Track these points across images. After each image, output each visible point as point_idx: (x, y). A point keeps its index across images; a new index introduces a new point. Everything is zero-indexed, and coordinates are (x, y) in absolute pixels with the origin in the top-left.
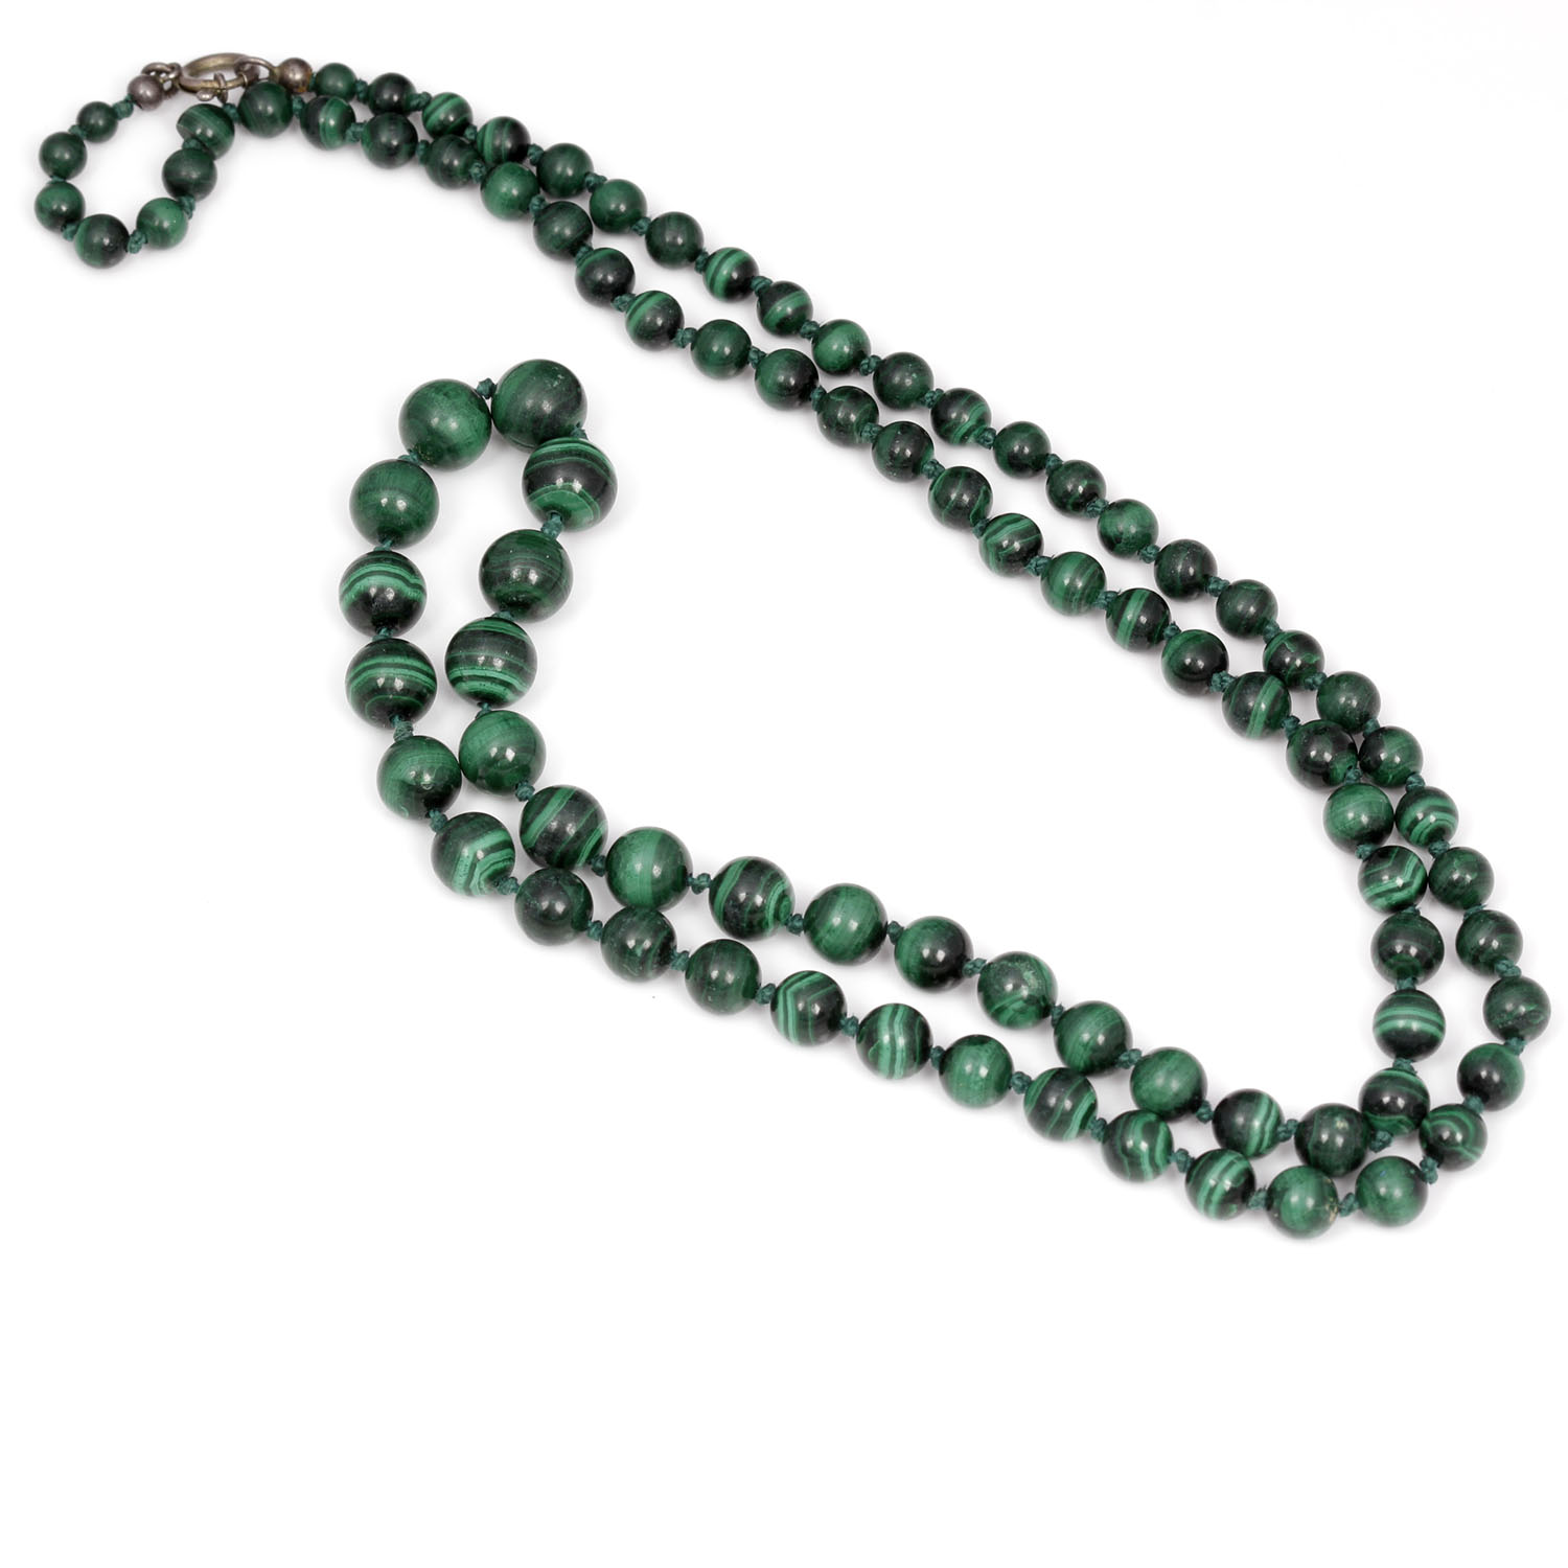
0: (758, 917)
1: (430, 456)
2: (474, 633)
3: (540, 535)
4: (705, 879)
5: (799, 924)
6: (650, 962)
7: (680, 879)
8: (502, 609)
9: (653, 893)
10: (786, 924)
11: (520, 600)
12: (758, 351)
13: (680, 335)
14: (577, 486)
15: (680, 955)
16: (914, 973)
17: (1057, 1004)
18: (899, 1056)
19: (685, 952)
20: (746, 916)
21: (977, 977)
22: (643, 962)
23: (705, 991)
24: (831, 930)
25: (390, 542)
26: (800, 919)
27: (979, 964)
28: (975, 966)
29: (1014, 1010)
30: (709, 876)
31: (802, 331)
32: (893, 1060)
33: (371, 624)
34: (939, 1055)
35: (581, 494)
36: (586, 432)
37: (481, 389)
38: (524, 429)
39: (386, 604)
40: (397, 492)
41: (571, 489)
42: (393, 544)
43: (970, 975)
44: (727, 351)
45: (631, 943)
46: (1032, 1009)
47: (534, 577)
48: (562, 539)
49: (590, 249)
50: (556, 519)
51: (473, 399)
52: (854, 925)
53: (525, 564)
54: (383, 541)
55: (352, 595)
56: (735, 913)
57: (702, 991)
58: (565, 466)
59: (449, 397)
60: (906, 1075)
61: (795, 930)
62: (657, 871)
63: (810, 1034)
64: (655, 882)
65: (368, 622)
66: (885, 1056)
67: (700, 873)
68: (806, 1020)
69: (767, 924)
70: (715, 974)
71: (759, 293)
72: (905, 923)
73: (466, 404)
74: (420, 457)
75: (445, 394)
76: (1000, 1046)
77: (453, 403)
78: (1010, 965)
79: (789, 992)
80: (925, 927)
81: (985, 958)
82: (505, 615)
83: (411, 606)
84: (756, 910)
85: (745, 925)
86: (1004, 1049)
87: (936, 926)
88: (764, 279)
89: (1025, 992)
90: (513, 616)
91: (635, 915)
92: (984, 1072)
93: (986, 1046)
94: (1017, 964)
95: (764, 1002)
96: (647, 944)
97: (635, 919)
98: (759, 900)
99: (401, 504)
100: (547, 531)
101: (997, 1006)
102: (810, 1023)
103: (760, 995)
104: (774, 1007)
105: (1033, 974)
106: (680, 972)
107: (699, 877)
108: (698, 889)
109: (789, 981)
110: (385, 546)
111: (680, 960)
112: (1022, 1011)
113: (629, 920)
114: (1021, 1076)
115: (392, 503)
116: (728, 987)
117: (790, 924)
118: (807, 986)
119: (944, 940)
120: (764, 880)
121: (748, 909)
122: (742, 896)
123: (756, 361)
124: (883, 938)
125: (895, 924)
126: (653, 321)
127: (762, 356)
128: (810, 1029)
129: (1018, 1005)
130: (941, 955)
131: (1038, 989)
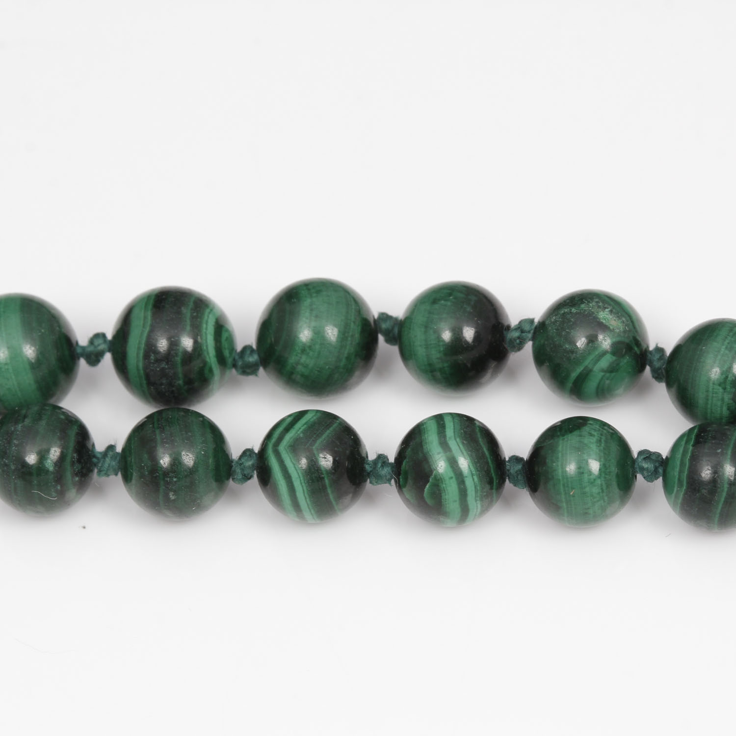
0: (196, 364)
4: (100, 341)
5: (253, 358)
6: (69, 475)
7: (67, 353)
9: (37, 382)
10: (234, 366)
15: (105, 454)
16: (441, 370)
17: (652, 347)
18: (470, 483)
19: (111, 448)
20: (180, 370)
21: (529, 346)
22: (59, 477)
23: (162, 488)
24: (305, 349)
26: (252, 351)
27: (527, 327)
28: (522, 331)
29: (602, 370)
30: (103, 335)
32: (463, 493)
34: (520, 467)
43: (519, 347)
45: (31, 459)
46: (626, 360)
52: (332, 333)
56: (163, 369)
57: (157, 490)
60: (485, 510)
61: (248, 370)
62: (29, 351)
63: (331, 497)
64: (35, 366)
66: (451, 491)
67: (91, 335)
68: (320, 479)
69: (211, 370)
70: (165, 461)
72: (398, 309)
76: (604, 424)
78: (574, 310)
79: (282, 448)
80: (435, 301)
81: (531, 317)
84: (188, 358)
85: (181, 382)
86: (609, 426)
87: (450, 295)
89: (605, 342)
91: (25, 417)
92: (595, 466)
93: (586, 429)
94: (583, 306)
95: (247, 478)
96: (55, 453)
97: (27, 421)
98: (187, 343)
101: (574, 375)
102: (327, 481)
103: (238, 471)
104: (265, 478)
105: (611, 311)
106: (113, 477)
107: (92, 341)
108: (94, 359)
109: (274, 436)
111: (108, 460)
112: (612, 369)
113: (19, 427)
114: (646, 455)
116: (192, 471)
117: (240, 363)
118: (304, 432)
119: (469, 309)
120: (187, 312)
121: (178, 359)
122: (163, 344)
124: (375, 341)
125: (384, 317)
128: (329, 491)
129: (604, 363)
130: (469, 333)
131: (625, 332)
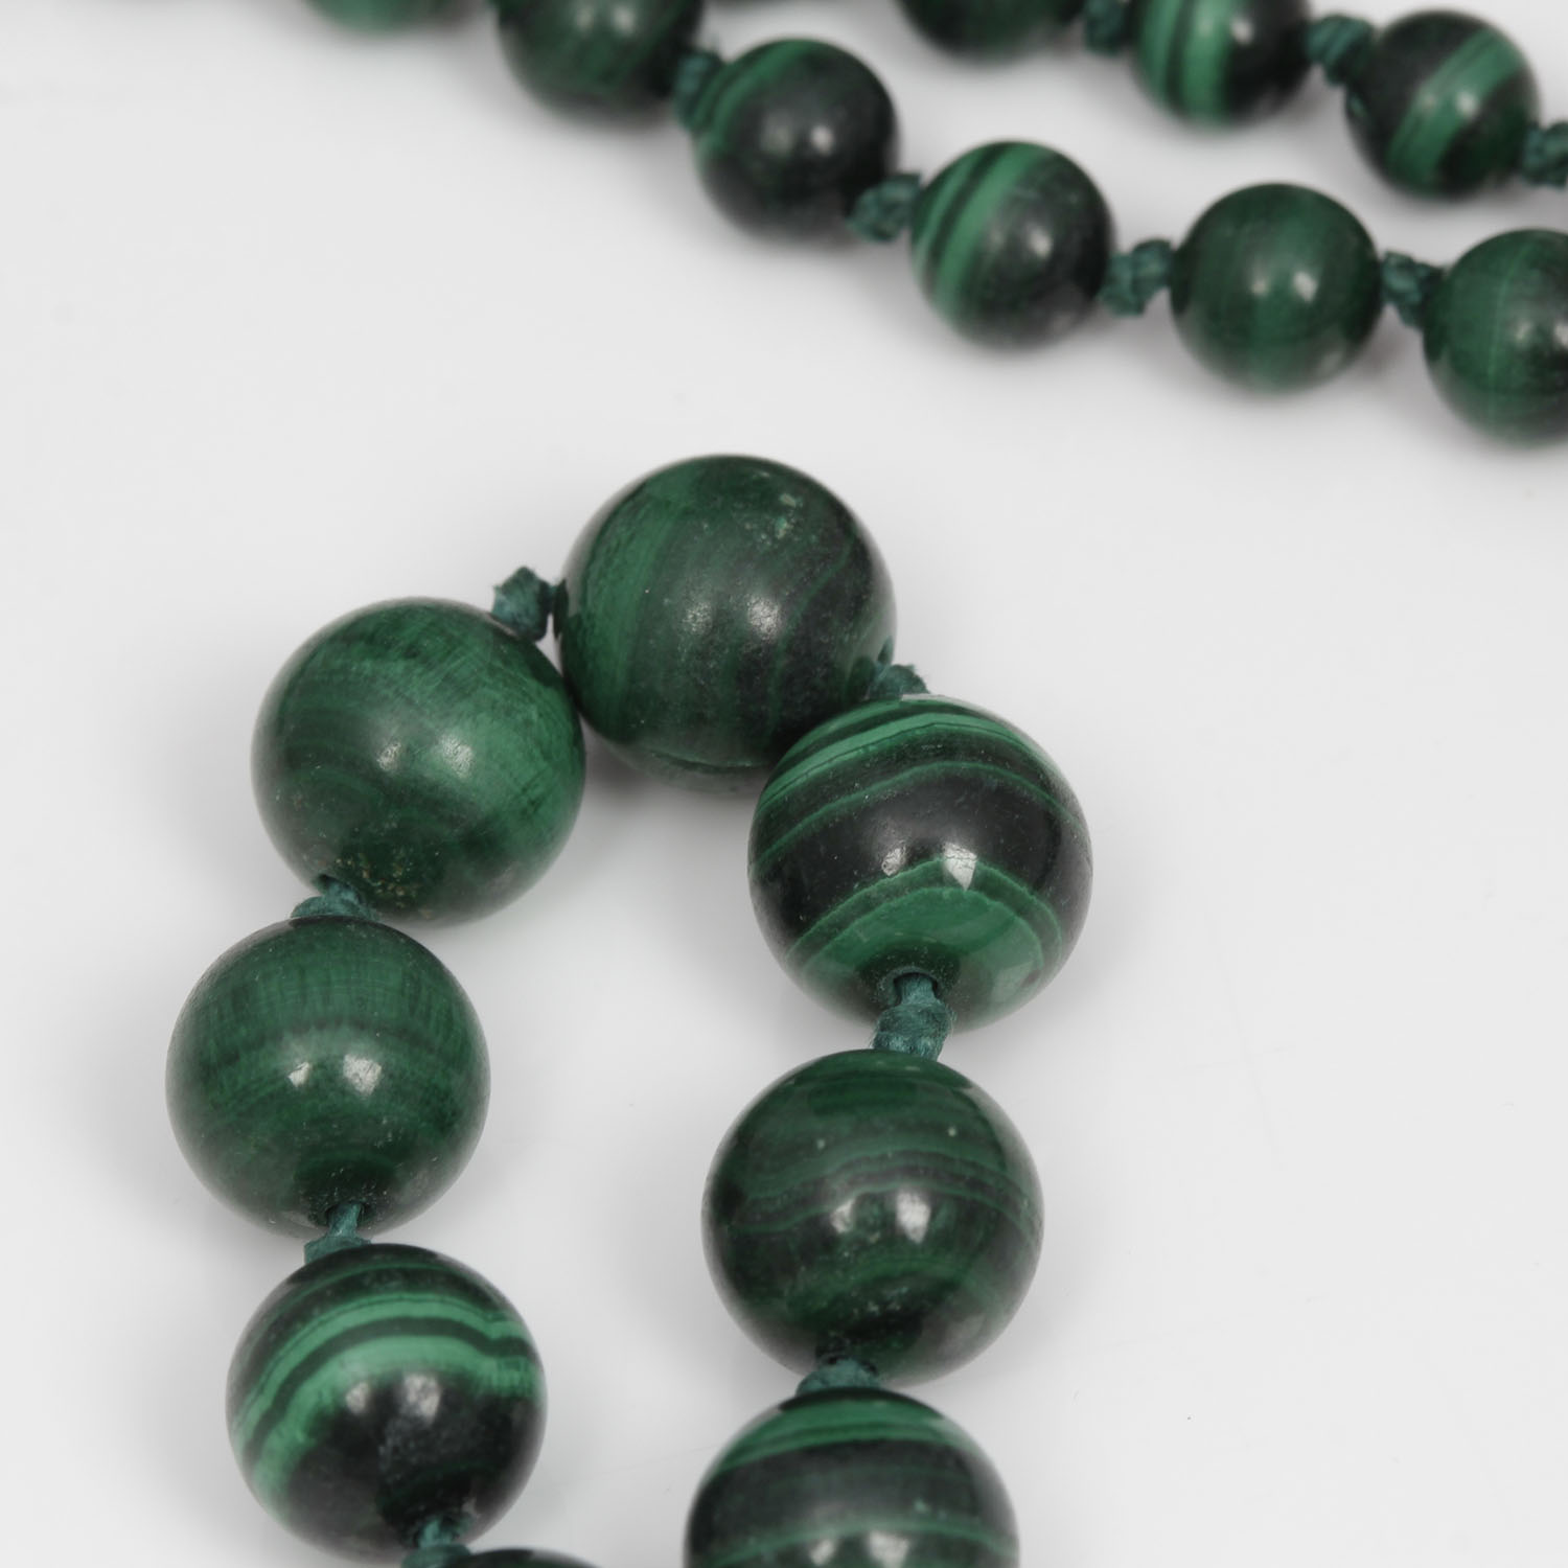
1: (404, 881)
2: (777, 1466)
3: (880, 1063)
8: (827, 1353)
11: (895, 1306)
12: (1408, 265)
13: (1124, 275)
14: (960, 862)
25: (354, 1211)
31: (1532, 161)
33: (379, 1520)
35: (981, 883)
36: (920, 672)
37: (510, 608)
38: (710, 713)
39: (422, 1433)
40: (345, 1030)
41: (940, 877)
42: (367, 1215)
44: (1305, 284)
47: (913, 1215)
48: (958, 1054)
49: (714, 61)
50: (919, 996)
51: (505, 649)
53: (870, 1178)
54: (326, 1216)
55: (293, 1433)
58: (904, 803)
59: (428, 663)
65: (370, 1515)
71: (1340, 73)
73: (492, 671)
74: (367, 894)
75: (411, 653)
77: (448, 678)
82: (846, 1373)
83: (507, 1422)
88: (1340, 22)
90: (873, 1369)
99: (362, 1071)
100: (898, 1044)
110: (341, 1232)
115: (327, 1076)
123: (1416, 298)
126: (1016, 246)
127: (1432, 280)
